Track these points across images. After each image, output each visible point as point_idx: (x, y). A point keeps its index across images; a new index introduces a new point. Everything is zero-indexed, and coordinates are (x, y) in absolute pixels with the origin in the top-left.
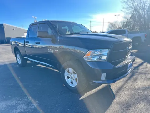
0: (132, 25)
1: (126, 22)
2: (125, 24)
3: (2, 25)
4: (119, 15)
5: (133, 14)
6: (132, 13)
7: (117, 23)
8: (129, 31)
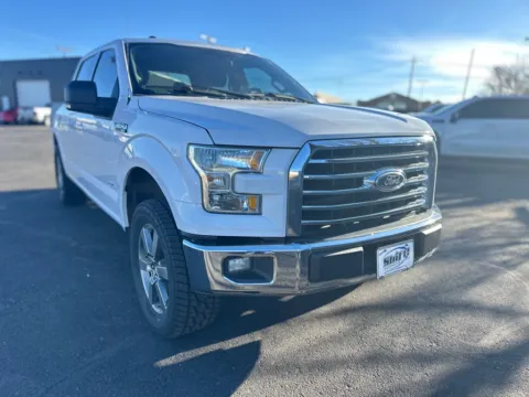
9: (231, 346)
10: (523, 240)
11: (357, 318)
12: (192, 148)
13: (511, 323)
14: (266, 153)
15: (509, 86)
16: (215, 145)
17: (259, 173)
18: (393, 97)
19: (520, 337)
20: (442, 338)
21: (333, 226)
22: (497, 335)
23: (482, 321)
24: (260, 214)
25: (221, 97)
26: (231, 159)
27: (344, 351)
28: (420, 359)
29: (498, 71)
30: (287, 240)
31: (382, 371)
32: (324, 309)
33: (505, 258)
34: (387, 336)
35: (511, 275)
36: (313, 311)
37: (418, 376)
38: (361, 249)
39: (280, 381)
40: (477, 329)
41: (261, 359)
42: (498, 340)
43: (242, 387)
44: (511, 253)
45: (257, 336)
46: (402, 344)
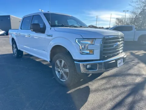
0: (141, 22)
1: (135, 18)
2: (133, 20)
3: (9, 16)
4: (128, 11)
5: (143, 10)
6: (142, 8)
7: (125, 19)
8: (137, 27)
9: (82, 87)
10: (135, 60)
11: (107, 79)
12: (77, 40)
13: (140, 77)
14: (95, 40)
15: (120, 23)
16: (83, 39)
17: (93, 44)
18: (91, 26)
19: (143, 80)
20: (127, 82)
21: (107, 56)
22: (138, 80)
23: (134, 77)
24: (93, 54)
25: (71, 27)
26: (87, 42)
27: (108, 86)
28: (124, 86)
29: (118, 19)
30: (99, 60)
31: (118, 89)
32: (99, 78)
33: (133, 64)
34: (115, 82)
35: (136, 67)
36: (97, 79)
37: (126, 89)
38: (115, 61)
39: (97, 93)
40: (134, 79)
41: (91, 90)
42: (139, 80)
43: (90, 96)
44: (134, 62)
45: (87, 85)
46: (119, 83)
